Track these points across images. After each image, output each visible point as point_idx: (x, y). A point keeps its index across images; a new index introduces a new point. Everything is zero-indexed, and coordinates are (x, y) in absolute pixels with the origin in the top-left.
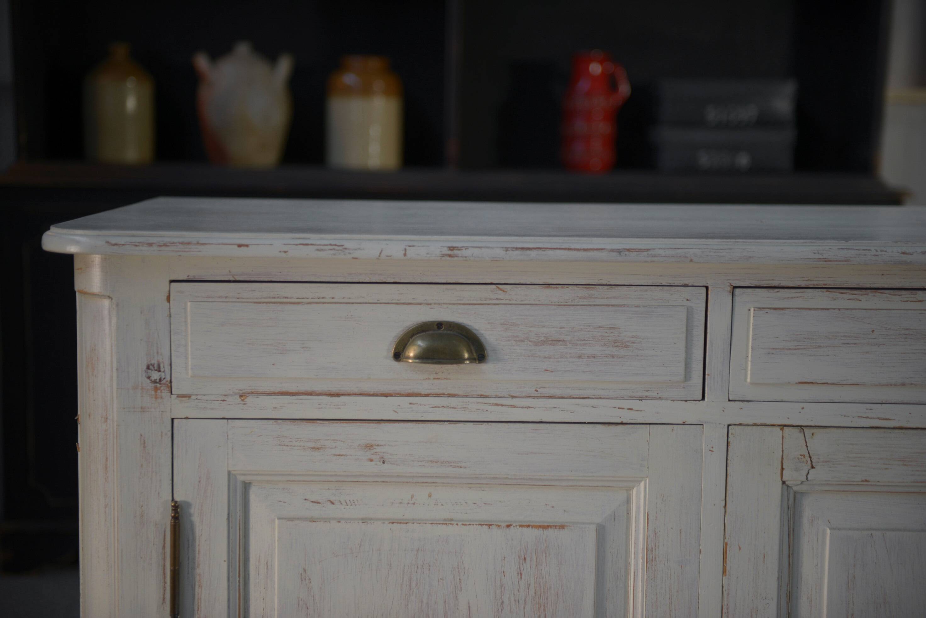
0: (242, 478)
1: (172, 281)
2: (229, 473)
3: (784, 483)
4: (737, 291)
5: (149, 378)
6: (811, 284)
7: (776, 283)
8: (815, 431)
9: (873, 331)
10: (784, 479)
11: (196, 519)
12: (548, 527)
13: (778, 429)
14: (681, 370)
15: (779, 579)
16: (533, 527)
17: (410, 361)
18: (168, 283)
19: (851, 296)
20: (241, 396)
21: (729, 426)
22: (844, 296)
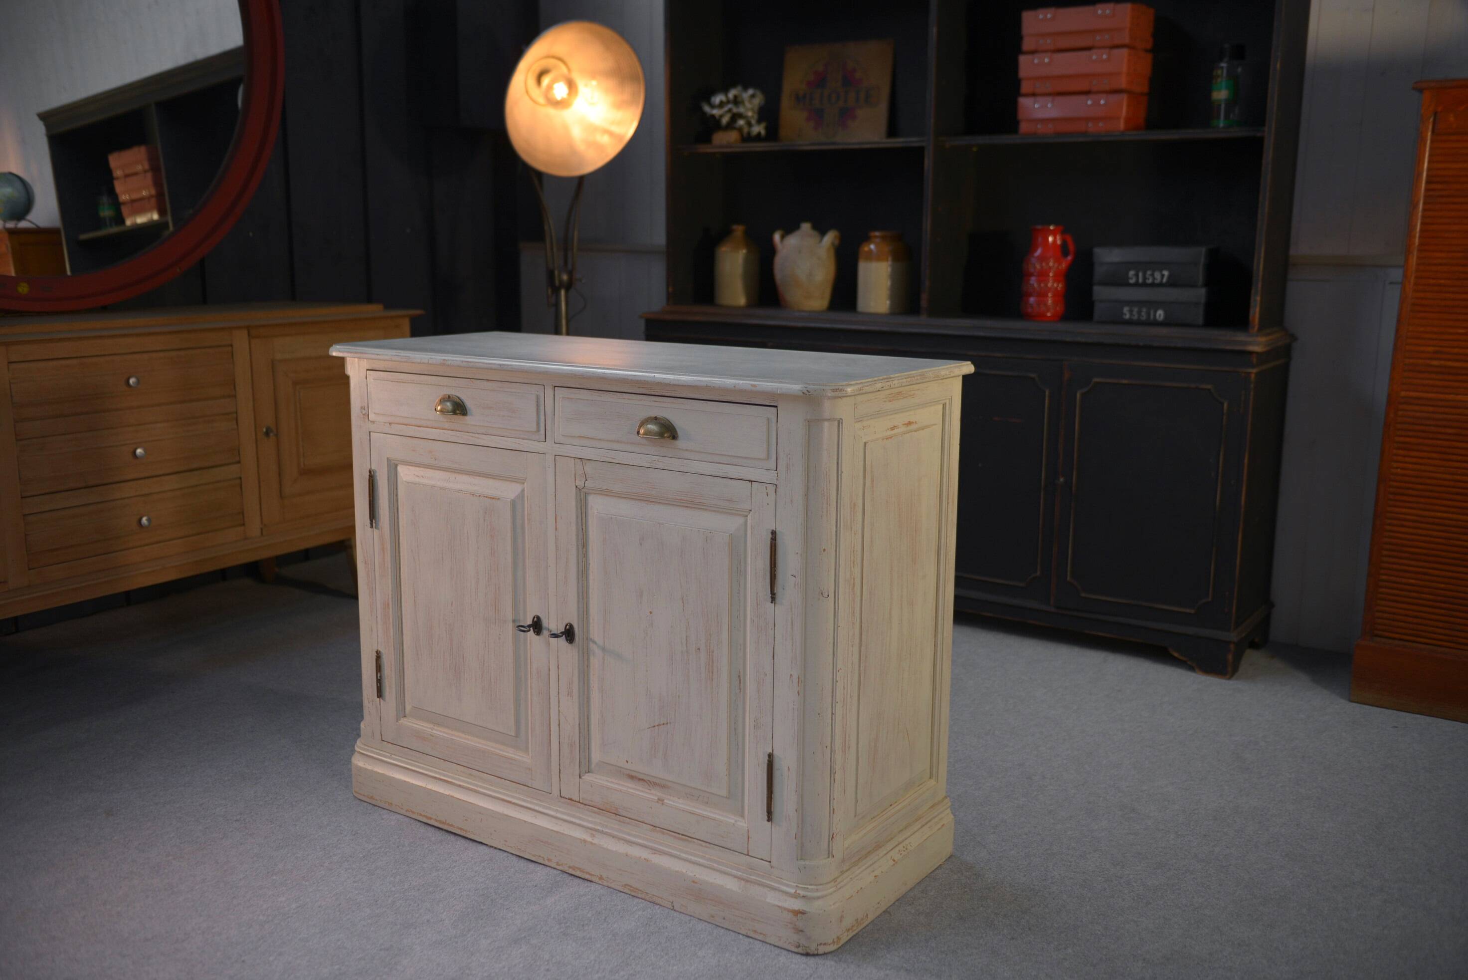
0: (393, 462)
1: (367, 370)
2: (388, 458)
3: (576, 487)
4: (556, 388)
5: (362, 412)
6: (582, 387)
7: (569, 386)
8: (586, 461)
9: (605, 413)
10: (577, 485)
11: (378, 478)
12: (493, 498)
13: (573, 459)
14: (534, 425)
15: (577, 535)
16: (488, 497)
17: (438, 413)
18: (365, 370)
19: (598, 394)
20: (390, 424)
21: (555, 455)
22: (595, 394)
